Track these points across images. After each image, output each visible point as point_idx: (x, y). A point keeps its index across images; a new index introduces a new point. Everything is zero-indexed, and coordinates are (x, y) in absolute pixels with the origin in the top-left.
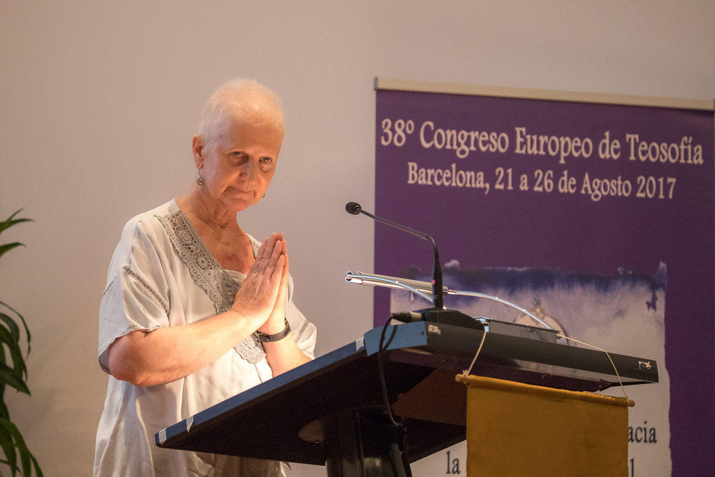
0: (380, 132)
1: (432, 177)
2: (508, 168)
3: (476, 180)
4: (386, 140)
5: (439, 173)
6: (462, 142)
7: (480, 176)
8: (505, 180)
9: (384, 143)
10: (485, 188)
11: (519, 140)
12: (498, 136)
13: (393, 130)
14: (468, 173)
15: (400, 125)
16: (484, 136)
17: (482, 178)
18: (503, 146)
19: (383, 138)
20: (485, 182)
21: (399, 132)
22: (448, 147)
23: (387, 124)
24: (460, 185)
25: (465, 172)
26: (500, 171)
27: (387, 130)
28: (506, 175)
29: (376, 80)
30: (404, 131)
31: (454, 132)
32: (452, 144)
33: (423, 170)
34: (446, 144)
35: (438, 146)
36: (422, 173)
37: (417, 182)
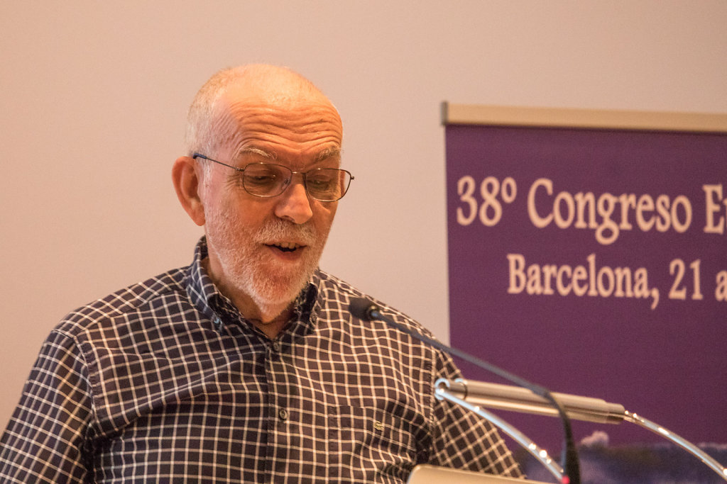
0: (454, 202)
1: (553, 280)
2: (693, 260)
3: (633, 283)
4: (467, 214)
5: (565, 274)
6: (606, 215)
7: (641, 276)
8: (687, 282)
9: (462, 220)
10: (651, 299)
11: (711, 207)
12: (671, 202)
13: (478, 196)
14: (618, 271)
15: (490, 188)
16: (645, 203)
17: (644, 280)
18: (682, 219)
19: (460, 212)
20: (650, 287)
21: (490, 199)
22: (581, 224)
23: (466, 186)
24: (605, 293)
25: (613, 268)
26: (677, 264)
27: (467, 198)
28: (689, 273)
29: (445, 107)
30: (499, 197)
31: (590, 197)
32: (586, 219)
33: (536, 268)
34: (575, 219)
35: (563, 224)
36: (534, 272)
37: (525, 290)
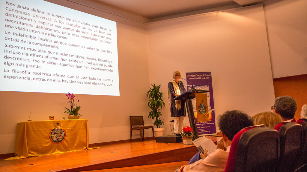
12: (195, 75)
20: (195, 79)
23: (187, 75)
29: (186, 72)
32: (192, 76)
37: (189, 79)
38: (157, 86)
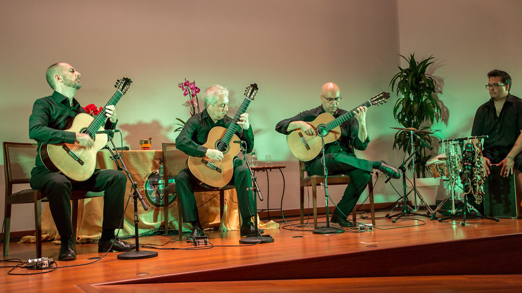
38: (418, 60)
